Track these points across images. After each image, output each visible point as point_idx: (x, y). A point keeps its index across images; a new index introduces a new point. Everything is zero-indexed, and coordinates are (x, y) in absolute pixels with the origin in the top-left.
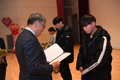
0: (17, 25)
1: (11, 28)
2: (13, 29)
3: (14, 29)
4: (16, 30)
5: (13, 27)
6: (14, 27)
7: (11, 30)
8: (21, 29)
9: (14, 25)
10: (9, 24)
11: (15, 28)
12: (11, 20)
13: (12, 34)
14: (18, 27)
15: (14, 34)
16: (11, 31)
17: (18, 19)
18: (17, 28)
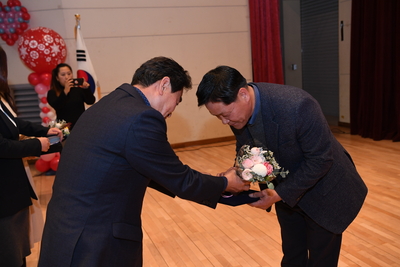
0: (53, 34)
1: (24, 51)
2: (35, 55)
3: (42, 54)
4: (48, 59)
5: (34, 44)
6: (42, 48)
7: (27, 61)
8: (76, 58)
9: (38, 35)
10: (17, 33)
11: (47, 51)
12: (26, 15)
13: (30, 79)
14: (62, 48)
15: (41, 81)
16: (28, 65)
17: (60, 8)
18: (55, 49)
